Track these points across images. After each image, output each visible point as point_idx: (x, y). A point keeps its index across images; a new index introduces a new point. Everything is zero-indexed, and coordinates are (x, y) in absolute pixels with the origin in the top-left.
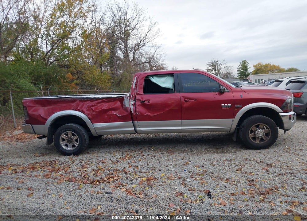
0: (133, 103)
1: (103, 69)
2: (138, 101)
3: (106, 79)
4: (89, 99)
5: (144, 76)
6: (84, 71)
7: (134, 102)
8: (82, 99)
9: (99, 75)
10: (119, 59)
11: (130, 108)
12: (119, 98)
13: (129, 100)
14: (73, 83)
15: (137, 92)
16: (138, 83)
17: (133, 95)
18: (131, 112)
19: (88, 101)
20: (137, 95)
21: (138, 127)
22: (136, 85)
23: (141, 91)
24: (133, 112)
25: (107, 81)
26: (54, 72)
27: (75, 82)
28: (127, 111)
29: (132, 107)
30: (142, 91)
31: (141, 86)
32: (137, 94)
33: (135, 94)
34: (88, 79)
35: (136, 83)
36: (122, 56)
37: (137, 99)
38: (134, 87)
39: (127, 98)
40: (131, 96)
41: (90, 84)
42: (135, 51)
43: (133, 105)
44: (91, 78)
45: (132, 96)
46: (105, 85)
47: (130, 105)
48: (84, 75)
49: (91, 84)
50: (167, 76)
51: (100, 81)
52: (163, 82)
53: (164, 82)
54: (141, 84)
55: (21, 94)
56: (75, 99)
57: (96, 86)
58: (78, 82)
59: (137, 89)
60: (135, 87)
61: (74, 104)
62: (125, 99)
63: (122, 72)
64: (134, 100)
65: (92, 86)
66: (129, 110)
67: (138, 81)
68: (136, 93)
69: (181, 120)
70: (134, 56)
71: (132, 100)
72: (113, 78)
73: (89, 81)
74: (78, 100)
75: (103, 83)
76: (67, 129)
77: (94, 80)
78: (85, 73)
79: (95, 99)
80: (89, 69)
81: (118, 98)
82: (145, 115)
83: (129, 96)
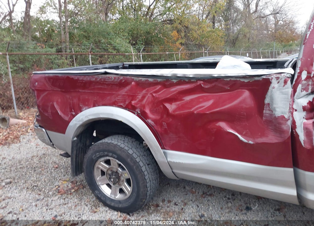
1: (216, 25)
3: (219, 36)
4: (159, 80)
6: (191, 27)
7: (311, 98)
8: (143, 79)
9: (209, 32)
12: (251, 80)
13: (290, 90)
14: (178, 43)
17: (309, 73)
19: (157, 84)
25: (219, 39)
26: (155, 29)
27: (180, 41)
29: (300, 117)
34: (195, 37)
39: (285, 82)
40: (299, 77)
41: (197, 43)
43: (304, 109)
44: (200, 36)
45: (304, 75)
46: (217, 44)
48: (191, 32)
49: (199, 43)
51: (210, 39)
55: (117, 57)
56: (125, 77)
57: (204, 46)
58: (183, 41)
61: (124, 91)
64: (312, 93)
65: (200, 46)
71: (304, 93)
72: (228, 35)
73: (197, 39)
74: (133, 80)
75: (213, 42)
76: (106, 153)
77: (203, 38)
78: (192, 30)
79: (175, 81)
80: (199, 24)
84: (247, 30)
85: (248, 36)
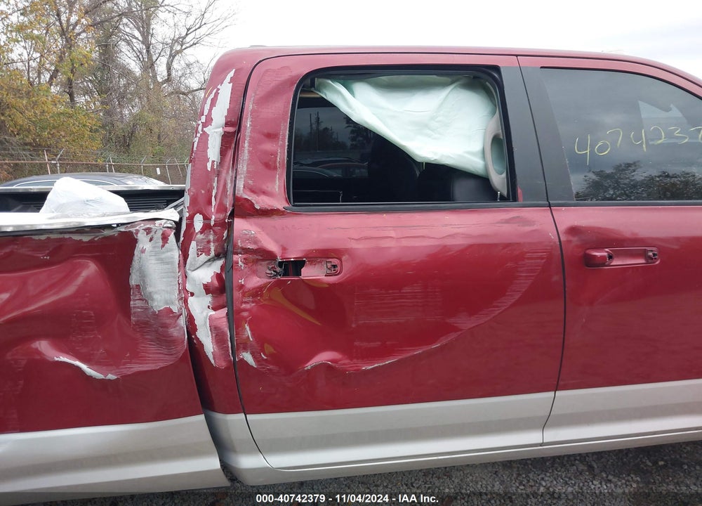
0: (205, 273)
2: (246, 261)
3: (84, 126)
5: (285, 76)
7: (217, 266)
9: (59, 114)
10: (126, 72)
11: (191, 320)
12: (97, 237)
13: (177, 254)
15: (242, 193)
16: (248, 123)
17: (206, 218)
18: (195, 348)
20: (245, 215)
21: (248, 452)
22: (231, 141)
23: (267, 187)
24: (209, 346)
25: (87, 133)
28: (165, 340)
29: (201, 308)
30: (278, 184)
31: (268, 146)
32: (243, 209)
33: (222, 208)
34: (21, 126)
35: (227, 124)
36: (135, 67)
37: (246, 251)
38: (213, 153)
39: (165, 238)
40: (190, 225)
41: (29, 140)
42: (172, 56)
43: (207, 289)
44: (34, 122)
45: (198, 223)
46: (82, 146)
47: (185, 295)
48: (7, 112)
49: (34, 140)
50: (444, 85)
52: (422, 127)
53: (426, 126)
54: (272, 136)
57: (48, 147)
59: (243, 167)
60: (223, 153)
62: (143, 243)
63: (135, 110)
64: (218, 256)
66: (174, 332)
67: (249, 106)
68: (236, 199)
69: (551, 394)
70: (169, 68)
71: (204, 257)
73: (28, 130)
75: (73, 141)
77: (43, 129)
78: (12, 107)
81: (86, 238)
82: (309, 366)
83: (178, 224)
84: (151, 118)
85: (156, 130)
